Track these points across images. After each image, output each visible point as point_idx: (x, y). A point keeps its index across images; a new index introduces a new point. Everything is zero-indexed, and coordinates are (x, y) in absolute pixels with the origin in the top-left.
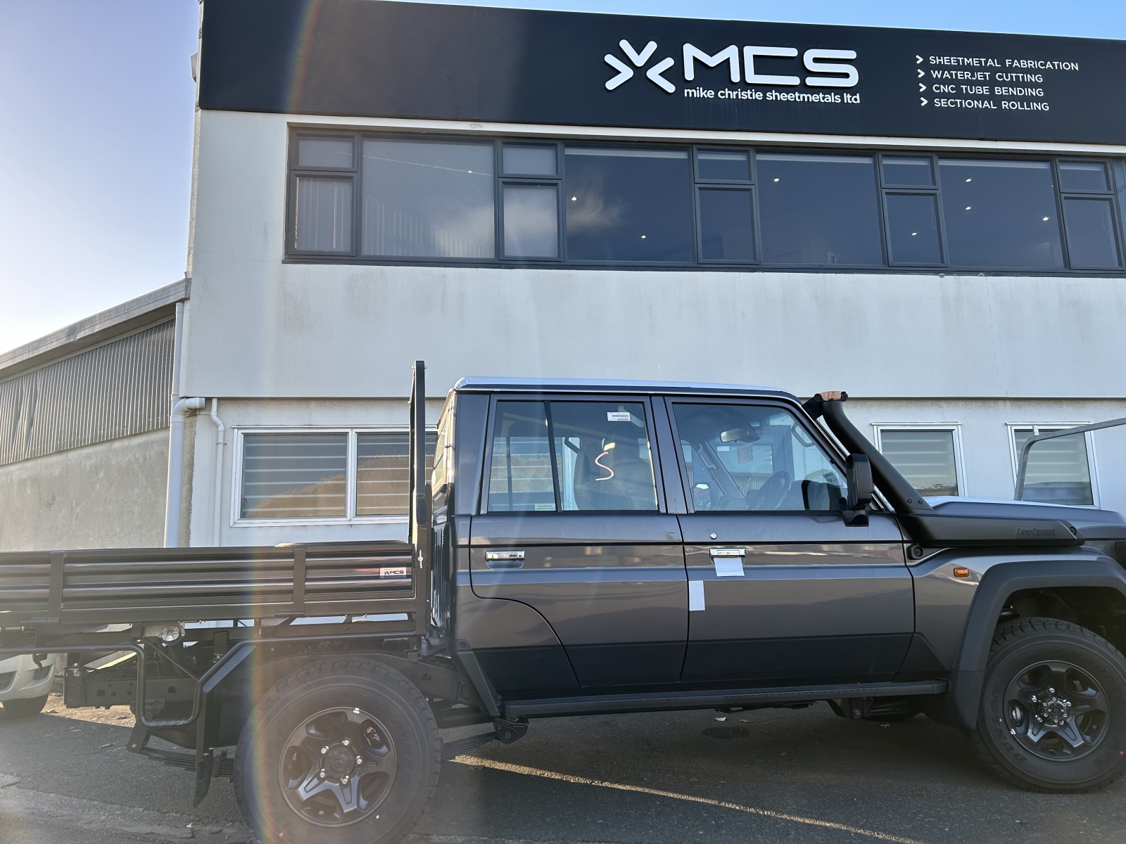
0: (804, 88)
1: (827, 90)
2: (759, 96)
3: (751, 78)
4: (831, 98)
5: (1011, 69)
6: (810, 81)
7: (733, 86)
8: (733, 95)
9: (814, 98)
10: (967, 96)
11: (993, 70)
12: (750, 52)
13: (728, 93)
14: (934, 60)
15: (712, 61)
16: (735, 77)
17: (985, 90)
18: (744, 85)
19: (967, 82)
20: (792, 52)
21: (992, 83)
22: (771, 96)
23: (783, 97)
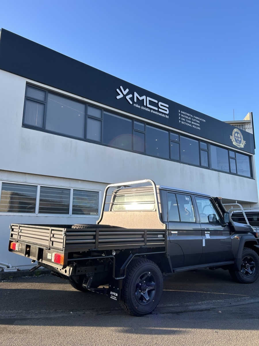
0: (158, 111)
1: (163, 113)
2: (149, 110)
3: (148, 106)
4: (163, 115)
5: (195, 118)
6: (160, 110)
7: (144, 106)
8: (144, 109)
9: (160, 114)
10: (187, 122)
11: (192, 118)
12: (148, 98)
13: (143, 108)
14: (182, 112)
15: (141, 98)
16: (145, 104)
17: (190, 122)
18: (146, 107)
19: (187, 119)
20: (156, 101)
21: (191, 121)
22: (152, 111)
23: (154, 112)
